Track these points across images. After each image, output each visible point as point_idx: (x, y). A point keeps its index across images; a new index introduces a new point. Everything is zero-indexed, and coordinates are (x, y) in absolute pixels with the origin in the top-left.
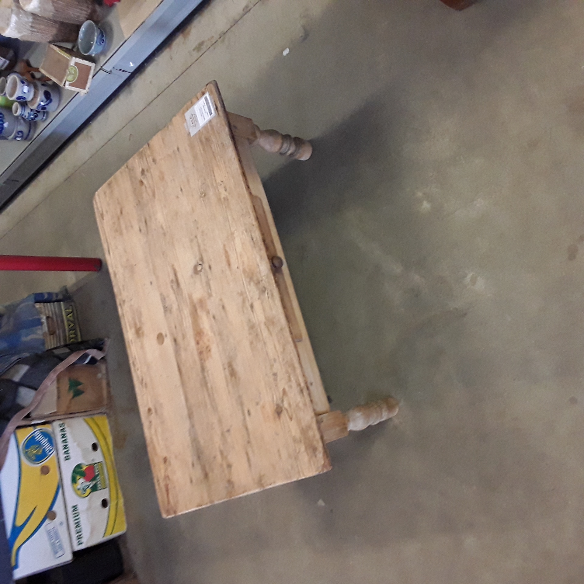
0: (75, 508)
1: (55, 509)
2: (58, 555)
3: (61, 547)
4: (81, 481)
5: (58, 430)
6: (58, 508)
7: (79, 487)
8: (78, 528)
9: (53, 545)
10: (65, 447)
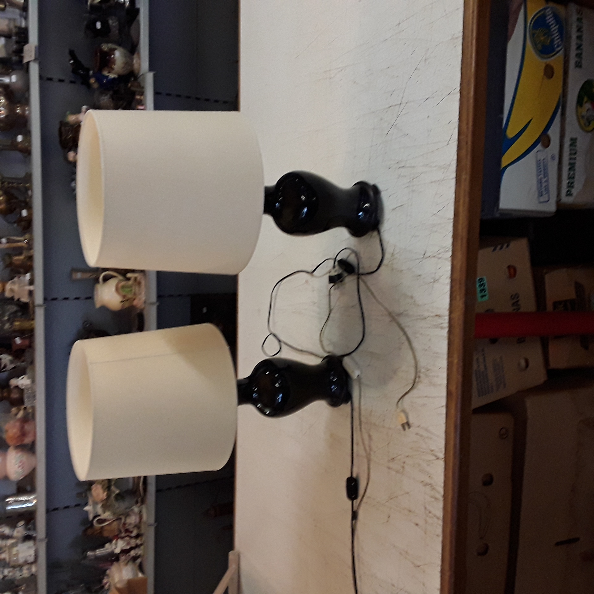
0: (573, 141)
1: (550, 133)
2: (542, 199)
3: (547, 189)
4: (587, 106)
5: (575, 17)
6: (554, 133)
7: (584, 113)
8: (572, 173)
9: (540, 182)
10: (579, 47)
